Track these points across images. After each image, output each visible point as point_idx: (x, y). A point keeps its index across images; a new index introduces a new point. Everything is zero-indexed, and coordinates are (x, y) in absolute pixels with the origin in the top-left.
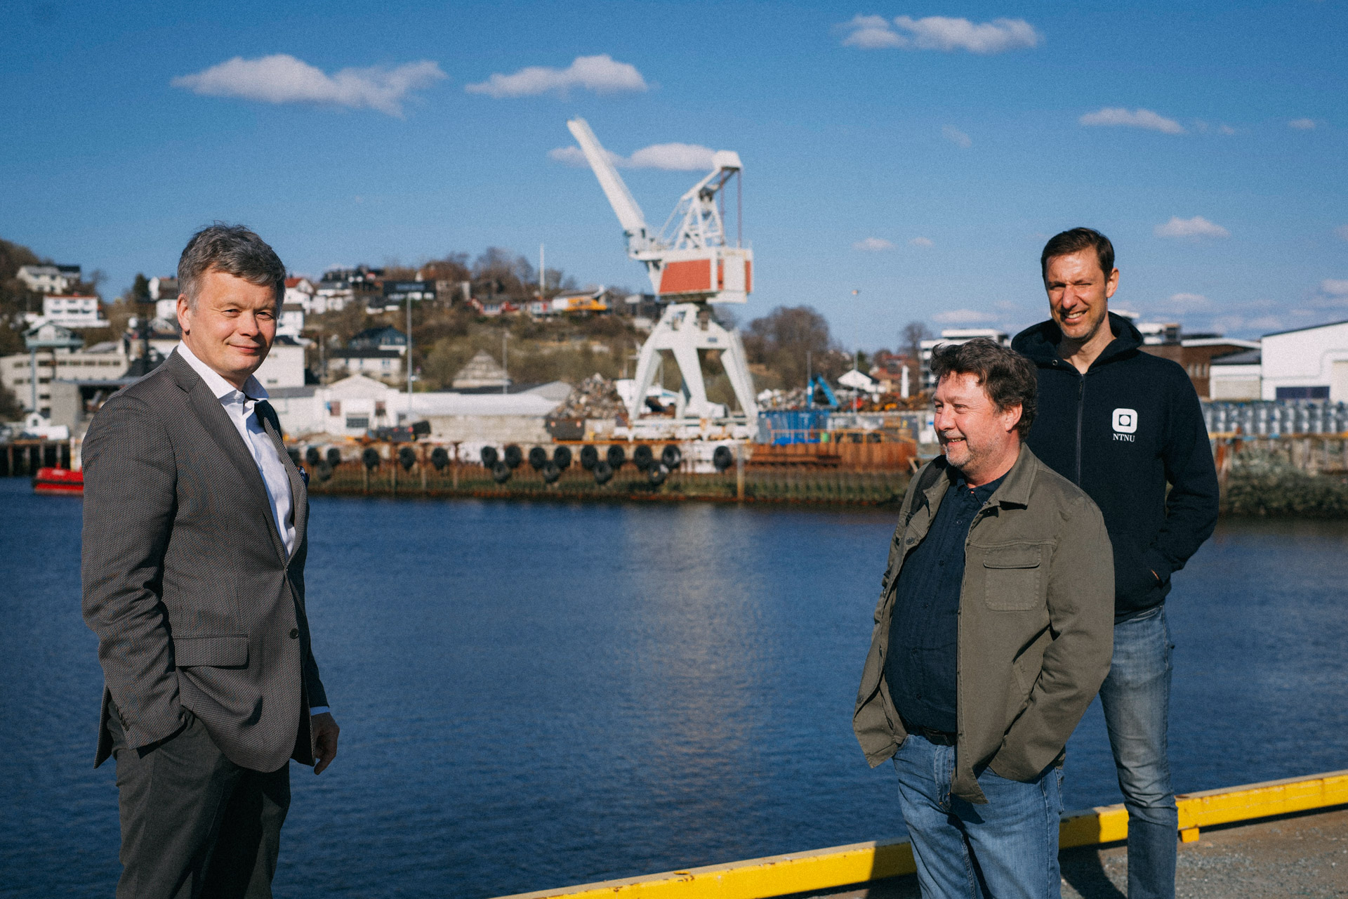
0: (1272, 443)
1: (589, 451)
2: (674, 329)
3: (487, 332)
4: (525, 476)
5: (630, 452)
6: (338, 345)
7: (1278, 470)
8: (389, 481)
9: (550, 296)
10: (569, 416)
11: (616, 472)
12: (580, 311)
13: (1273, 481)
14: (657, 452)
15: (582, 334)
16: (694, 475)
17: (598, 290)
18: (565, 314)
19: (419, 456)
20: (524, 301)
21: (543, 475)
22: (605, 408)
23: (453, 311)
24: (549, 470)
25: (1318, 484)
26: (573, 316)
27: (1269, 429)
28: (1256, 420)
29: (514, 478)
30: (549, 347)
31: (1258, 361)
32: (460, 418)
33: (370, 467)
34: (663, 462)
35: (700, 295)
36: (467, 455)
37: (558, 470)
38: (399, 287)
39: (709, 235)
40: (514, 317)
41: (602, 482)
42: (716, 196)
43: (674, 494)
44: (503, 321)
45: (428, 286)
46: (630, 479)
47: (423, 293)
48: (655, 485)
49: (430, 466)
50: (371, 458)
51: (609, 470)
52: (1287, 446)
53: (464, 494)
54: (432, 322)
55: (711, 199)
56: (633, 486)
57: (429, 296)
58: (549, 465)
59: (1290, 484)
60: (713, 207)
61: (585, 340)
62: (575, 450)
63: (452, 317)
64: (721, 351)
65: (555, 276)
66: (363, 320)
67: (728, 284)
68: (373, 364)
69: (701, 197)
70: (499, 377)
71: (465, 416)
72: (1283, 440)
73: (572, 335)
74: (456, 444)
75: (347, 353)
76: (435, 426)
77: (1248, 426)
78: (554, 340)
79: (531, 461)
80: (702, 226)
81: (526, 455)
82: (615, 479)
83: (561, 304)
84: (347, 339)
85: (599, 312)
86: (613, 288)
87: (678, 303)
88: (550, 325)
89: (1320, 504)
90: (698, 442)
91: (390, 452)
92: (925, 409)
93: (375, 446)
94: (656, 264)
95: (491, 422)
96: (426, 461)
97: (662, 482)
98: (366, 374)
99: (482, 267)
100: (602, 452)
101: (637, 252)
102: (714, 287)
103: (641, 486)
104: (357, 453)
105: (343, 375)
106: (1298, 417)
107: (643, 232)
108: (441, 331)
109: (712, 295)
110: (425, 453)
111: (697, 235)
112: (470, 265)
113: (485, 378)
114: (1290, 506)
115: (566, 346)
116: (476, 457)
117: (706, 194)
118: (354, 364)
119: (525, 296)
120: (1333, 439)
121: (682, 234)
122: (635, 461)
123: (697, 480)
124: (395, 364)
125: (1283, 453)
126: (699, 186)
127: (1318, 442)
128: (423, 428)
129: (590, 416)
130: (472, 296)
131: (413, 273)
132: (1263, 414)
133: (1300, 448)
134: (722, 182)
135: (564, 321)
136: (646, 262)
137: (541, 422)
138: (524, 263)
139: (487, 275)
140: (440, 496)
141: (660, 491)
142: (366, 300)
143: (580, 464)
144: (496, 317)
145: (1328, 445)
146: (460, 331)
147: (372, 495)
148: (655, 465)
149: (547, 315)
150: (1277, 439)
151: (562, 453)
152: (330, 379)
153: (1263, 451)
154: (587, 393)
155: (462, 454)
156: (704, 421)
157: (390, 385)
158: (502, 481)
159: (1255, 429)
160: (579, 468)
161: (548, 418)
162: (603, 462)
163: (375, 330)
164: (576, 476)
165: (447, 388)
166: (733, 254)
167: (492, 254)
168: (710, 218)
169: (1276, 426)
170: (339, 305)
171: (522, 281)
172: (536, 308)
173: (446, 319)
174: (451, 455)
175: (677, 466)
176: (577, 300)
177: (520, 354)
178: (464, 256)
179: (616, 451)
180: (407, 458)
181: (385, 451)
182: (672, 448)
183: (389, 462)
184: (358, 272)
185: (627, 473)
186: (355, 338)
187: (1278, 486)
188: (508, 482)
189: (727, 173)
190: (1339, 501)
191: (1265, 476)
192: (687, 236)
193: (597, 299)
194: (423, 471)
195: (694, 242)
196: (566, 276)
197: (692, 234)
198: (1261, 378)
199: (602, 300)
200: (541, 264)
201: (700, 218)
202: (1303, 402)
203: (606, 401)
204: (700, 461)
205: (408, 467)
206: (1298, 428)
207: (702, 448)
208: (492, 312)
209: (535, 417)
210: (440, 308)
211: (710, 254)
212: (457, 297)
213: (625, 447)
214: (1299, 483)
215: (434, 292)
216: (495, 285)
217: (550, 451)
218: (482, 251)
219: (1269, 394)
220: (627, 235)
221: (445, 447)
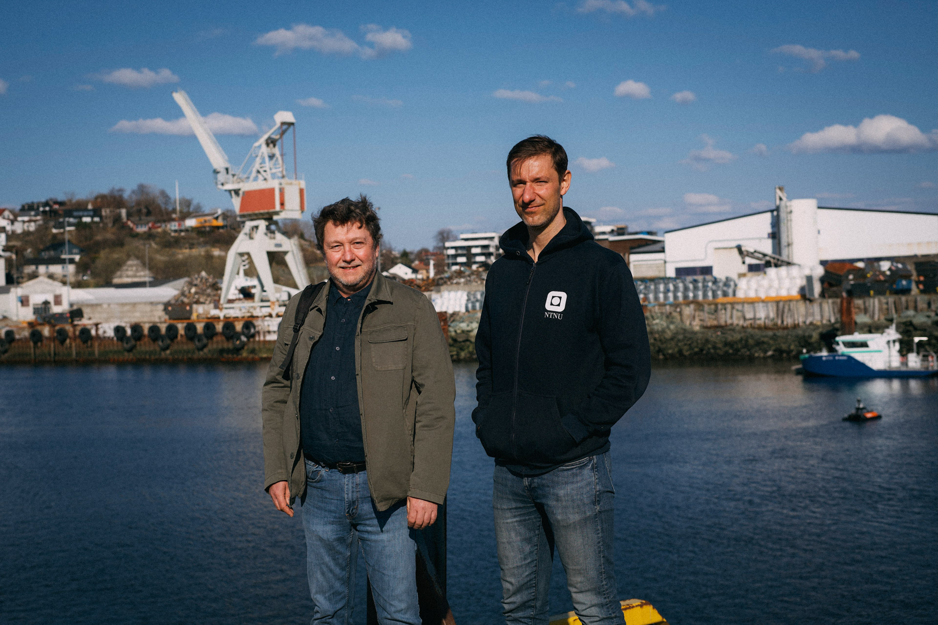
0: (668, 307)
1: (191, 328)
2: (251, 238)
3: (137, 243)
4: (146, 346)
5: (219, 327)
6: (31, 256)
7: (672, 327)
8: (50, 355)
9: (184, 216)
10: (183, 302)
11: (210, 341)
12: (204, 227)
13: (669, 335)
14: (239, 327)
15: (206, 243)
16: (265, 342)
17: (217, 213)
18: (193, 229)
19: (71, 334)
20: (164, 221)
21: (159, 346)
22: (209, 295)
23: (114, 230)
24: (162, 341)
25: (700, 336)
26: (199, 231)
27: (666, 298)
28: (656, 292)
29: (138, 348)
30: (183, 253)
31: (662, 250)
32: (105, 306)
33: (35, 343)
34: (243, 333)
35: (268, 213)
36: (105, 332)
37: (169, 342)
38: (75, 214)
39: (274, 171)
40: (158, 233)
41: (201, 349)
42: (278, 144)
43: (251, 356)
44: (150, 236)
45: (96, 212)
46: (220, 347)
47: (92, 217)
48: (238, 350)
49: (78, 341)
50: (36, 336)
51: (205, 341)
52: (678, 310)
53: (103, 361)
54: (99, 238)
55: (274, 146)
56: (222, 351)
57: (97, 219)
58: (162, 338)
59: (681, 337)
60: (277, 151)
61: (208, 248)
62: (181, 327)
63: (114, 234)
64: (286, 253)
65: (187, 203)
66: (50, 237)
67: (288, 205)
68: (56, 269)
69: (268, 145)
70: (145, 275)
71: (109, 305)
72: (676, 305)
73: (199, 244)
74: (97, 325)
75: (37, 262)
76: (86, 312)
77: (651, 296)
78: (186, 248)
79: (149, 336)
80: (268, 164)
81: (146, 332)
82: (210, 347)
83: (191, 223)
84: (39, 251)
85: (218, 227)
86: (228, 211)
87: (252, 220)
88: (183, 238)
89: (702, 350)
90: (268, 318)
91: (50, 331)
93: (39, 328)
94: (237, 192)
95: (126, 308)
96: (75, 338)
97: (243, 348)
98: (51, 277)
99: (134, 198)
100: (200, 327)
101: (223, 184)
102: (278, 207)
103: (228, 351)
104: (26, 333)
105: (34, 276)
106: (686, 289)
107: (227, 169)
108: (105, 244)
109: (277, 213)
110: (74, 331)
111: (265, 171)
112: (126, 195)
113: (135, 276)
114: (680, 352)
115: (195, 252)
116: (111, 333)
117: (271, 142)
118: (42, 269)
119: (165, 217)
120: (709, 304)
121: (254, 170)
122: (223, 333)
123: (267, 346)
124: (71, 268)
125: (675, 314)
126: (266, 137)
127: (699, 306)
128: (76, 313)
129: (198, 302)
130: (128, 219)
131: (86, 203)
132: (662, 287)
133: (688, 311)
134: (283, 133)
135: (194, 235)
136: (230, 191)
137: (161, 307)
138: (163, 193)
139: (138, 203)
140: (86, 363)
141: (241, 355)
142: (52, 223)
143: (184, 337)
144: (145, 232)
145: (706, 307)
146: (120, 244)
147: (38, 363)
148: (237, 336)
149: (181, 231)
150: (671, 305)
151: (172, 329)
152: (25, 279)
153: (662, 313)
154: (196, 285)
155: (101, 332)
156: (273, 303)
157: (64, 283)
158: (130, 350)
159: (656, 298)
160: (184, 340)
161: (167, 305)
162: (200, 335)
163: (57, 244)
164: (182, 345)
165: (108, 284)
166: (291, 184)
167: (142, 188)
168: (275, 159)
169: (671, 295)
170: (32, 227)
171: (163, 206)
172: (174, 226)
173: (109, 236)
174: (93, 332)
175: (253, 336)
176: (202, 219)
177: (161, 258)
178: (121, 190)
179: (209, 326)
180: (61, 336)
181: (46, 331)
182: (249, 324)
183: (48, 339)
184: (46, 204)
185: (217, 342)
186: (43, 250)
187: (672, 339)
188: (134, 351)
189: (285, 127)
190: (715, 348)
191: (663, 331)
192: (258, 172)
193: (217, 218)
194: (74, 344)
195: (263, 176)
196: (195, 202)
197: (261, 170)
198: (665, 262)
199: (220, 219)
200: (177, 194)
201: (267, 159)
202: (689, 278)
203: (209, 291)
204: (269, 332)
205: (63, 342)
206: (686, 297)
207: (270, 323)
208: (142, 229)
209: (157, 303)
210: (105, 228)
211: (274, 184)
212: (117, 219)
213: (215, 324)
214: (687, 335)
215: (101, 217)
216: (144, 210)
217: (163, 328)
218: (135, 187)
219: (671, 273)
220: (216, 172)
221: (89, 327)
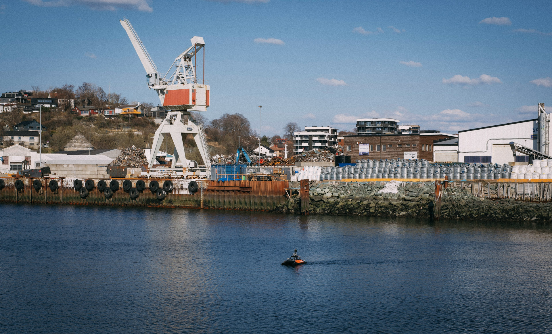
0: (463, 183)
1: (127, 183)
2: (171, 123)
3: (82, 124)
4: (96, 195)
5: (148, 184)
6: (9, 129)
7: (465, 197)
8: (28, 197)
9: (113, 107)
10: (119, 165)
11: (141, 193)
12: (128, 114)
13: (463, 203)
14: (161, 184)
15: (129, 125)
16: (179, 195)
17: (138, 105)
18: (120, 115)
19: (43, 184)
20: (101, 109)
21: (105, 194)
22: (137, 162)
23: (65, 113)
24: (107, 192)
25: (485, 204)
26: (125, 117)
27: (461, 177)
28: (454, 173)
29: (90, 195)
30: (113, 132)
31: (457, 144)
32: (65, 166)
33: (19, 190)
34: (164, 189)
35: (183, 106)
36: (67, 184)
37: (112, 193)
38: (39, 101)
39: (189, 77)
40: (96, 117)
41: (135, 198)
42: (193, 58)
43: (169, 205)
44: (90, 119)
45: (54, 101)
46: (147, 197)
47: (51, 104)
48: (160, 200)
49: (49, 189)
50: (19, 185)
51: (137, 193)
52: (470, 186)
53: (66, 204)
54: (55, 119)
55: (190, 60)
56: (149, 201)
57: (54, 106)
58: (108, 190)
59: (471, 205)
60: (191, 64)
61: (130, 129)
62: (121, 183)
63: (65, 116)
64: (194, 135)
65: (117, 97)
66: (21, 117)
67: (197, 102)
68: (26, 139)
69: (185, 60)
70: (87, 146)
71: (68, 165)
72: (468, 182)
73: (124, 126)
74: (62, 179)
75: (13, 134)
76: (52, 169)
77: (451, 175)
78: (115, 129)
79: (98, 187)
80: (185, 73)
81: (96, 185)
82: (140, 197)
83: (119, 111)
84: (14, 126)
85: (137, 115)
86: (145, 104)
87: (172, 111)
88: (113, 121)
89: (486, 214)
90: (181, 179)
91: (29, 182)
92: (294, 165)
93: (21, 179)
94: (162, 91)
95: (81, 168)
96: (47, 187)
97: (163, 199)
98: (22, 144)
99: (80, 92)
100: (134, 184)
101: (153, 85)
102: (191, 103)
103: (153, 201)
104: (13, 182)
105: (10, 144)
106: (476, 171)
107: (156, 75)
108: (60, 123)
109: (190, 107)
110: (46, 183)
111: (183, 77)
112: (74, 91)
113: (81, 147)
114: (471, 214)
115: (121, 131)
116: (71, 185)
117: (187, 57)
118: (16, 139)
119: (101, 107)
120: (492, 183)
121: (175, 77)
122: (150, 188)
123: (180, 198)
124: (36, 139)
125: (467, 189)
126: (184, 53)
127: (485, 184)
128: (46, 170)
129: (129, 166)
130: (75, 107)
131: (47, 94)
132: (459, 169)
133: (476, 187)
134: (196, 51)
135: (120, 119)
136: (158, 90)
137: (105, 168)
138: (101, 90)
139: (83, 96)
140: (53, 204)
141: (162, 203)
142: (23, 108)
143: (123, 189)
144: (87, 116)
145: (490, 185)
146: (69, 123)
147: (20, 203)
148: (160, 190)
149: (112, 116)
150: (465, 182)
151: (114, 184)
152: (4, 146)
153: (458, 187)
154: (128, 154)
155: (64, 184)
156: (185, 169)
157: (32, 149)
158: (84, 197)
159: (455, 177)
160: (122, 191)
161: (108, 166)
162: (134, 188)
163: (27, 122)
164: (121, 196)
165: (61, 151)
166: (200, 87)
167: (85, 85)
168: (189, 69)
169: (465, 175)
170: (9, 109)
171: (100, 98)
172: (107, 113)
173: (62, 117)
174: (59, 184)
175: (171, 191)
176: (126, 109)
177: (98, 135)
178: (71, 86)
179: (141, 183)
180: (37, 185)
181: (26, 182)
182: (168, 182)
183: (28, 187)
184: (19, 94)
185: (146, 194)
186: (17, 126)
187: (465, 206)
188: (87, 198)
189: (197, 47)
190: (495, 213)
191: (459, 200)
192: (178, 78)
193: (137, 109)
194: (45, 191)
195: (181, 81)
196: (122, 97)
197: (180, 76)
198: (458, 153)
199: (139, 109)
200: (109, 90)
201: (184, 68)
202: (478, 164)
203: (137, 158)
204: (182, 189)
205: (38, 189)
206: (475, 177)
207: (183, 183)
208: (85, 114)
209: (102, 166)
210: (59, 113)
211: (189, 86)
212: (68, 106)
213: (145, 181)
214: (476, 204)
215: (57, 104)
216: (86, 101)
217: (108, 183)
218: (81, 85)
219: (462, 160)
220: (149, 76)
221: (56, 180)
